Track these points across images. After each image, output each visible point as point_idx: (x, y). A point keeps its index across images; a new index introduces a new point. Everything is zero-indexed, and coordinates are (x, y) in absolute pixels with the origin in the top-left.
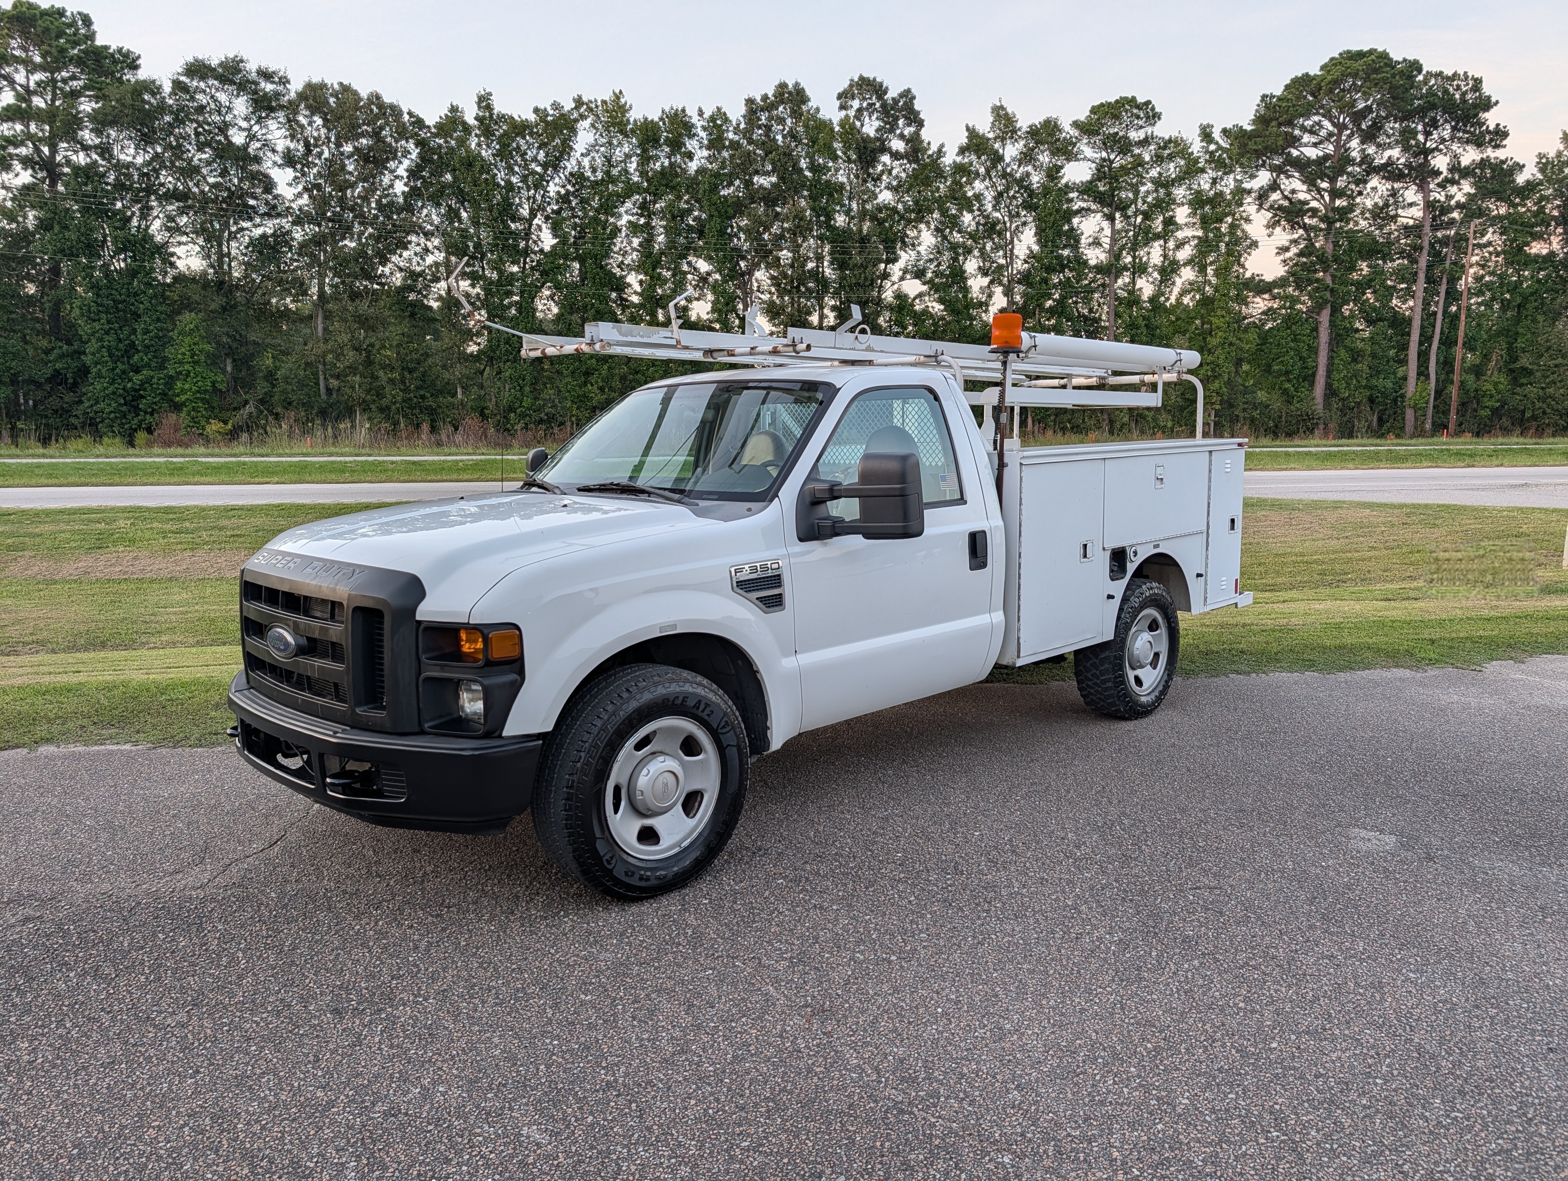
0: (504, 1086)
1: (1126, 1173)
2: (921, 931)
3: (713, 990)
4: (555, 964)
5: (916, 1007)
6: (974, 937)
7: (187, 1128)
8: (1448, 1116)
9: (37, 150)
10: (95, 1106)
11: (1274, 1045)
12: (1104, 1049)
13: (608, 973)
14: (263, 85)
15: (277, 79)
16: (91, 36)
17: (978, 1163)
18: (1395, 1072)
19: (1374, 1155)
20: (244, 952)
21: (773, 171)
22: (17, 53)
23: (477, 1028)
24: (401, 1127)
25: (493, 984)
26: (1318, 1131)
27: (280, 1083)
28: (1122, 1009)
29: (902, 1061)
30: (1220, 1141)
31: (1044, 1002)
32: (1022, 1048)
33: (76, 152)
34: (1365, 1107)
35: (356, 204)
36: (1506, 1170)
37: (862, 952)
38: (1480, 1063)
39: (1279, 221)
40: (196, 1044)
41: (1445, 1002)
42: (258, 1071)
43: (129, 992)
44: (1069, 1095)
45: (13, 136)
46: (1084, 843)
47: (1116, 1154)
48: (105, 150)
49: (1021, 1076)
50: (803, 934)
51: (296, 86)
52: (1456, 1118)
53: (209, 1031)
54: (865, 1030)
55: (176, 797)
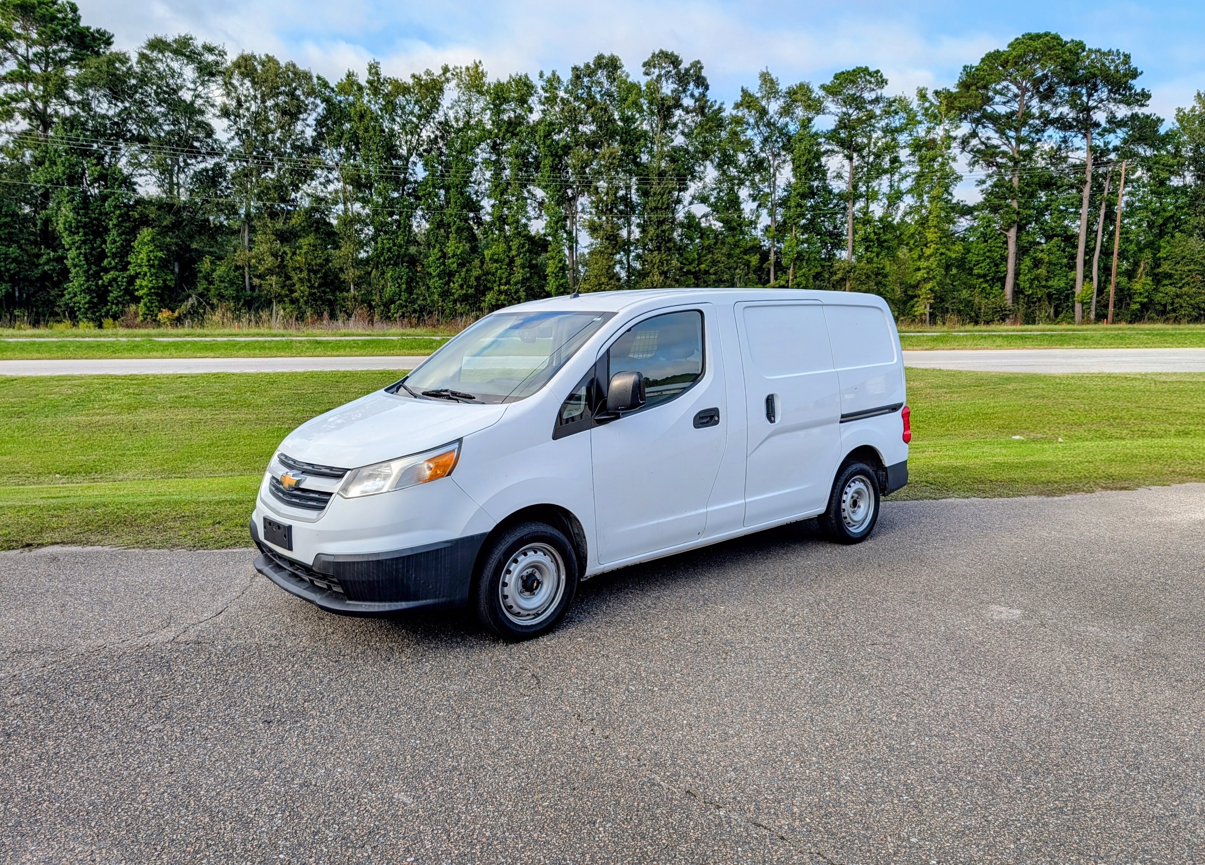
0: (382, 768)
1: (801, 821)
2: (676, 672)
3: (528, 709)
4: (419, 693)
5: (669, 720)
6: (714, 676)
7: (166, 794)
8: (1024, 787)
9: (34, 105)
10: (103, 780)
11: (913, 743)
12: (796, 746)
13: (455, 698)
14: (206, 55)
15: (217, 52)
16: (76, 20)
17: (703, 815)
18: (993, 760)
19: (970, 810)
20: (200, 684)
21: (593, 122)
22: (19, 31)
23: (364, 733)
24: (313, 793)
25: (376, 705)
26: (934, 796)
27: (229, 766)
28: (812, 721)
29: (656, 754)
30: (868, 802)
31: (758, 717)
32: (740, 745)
33: (63, 106)
34: (968, 782)
35: (276, 146)
36: (1057, 820)
37: (633, 685)
38: (1052, 755)
39: (977, 161)
40: (170, 742)
41: (1035, 717)
42: (213, 759)
43: (121, 710)
44: (769, 774)
45: (15, 94)
46: (798, 614)
47: (795, 809)
48: (85, 105)
49: (737, 763)
50: (593, 674)
51: (231, 57)
52: (1029, 788)
53: (178, 735)
54: (632, 734)
55: (147, 583)
